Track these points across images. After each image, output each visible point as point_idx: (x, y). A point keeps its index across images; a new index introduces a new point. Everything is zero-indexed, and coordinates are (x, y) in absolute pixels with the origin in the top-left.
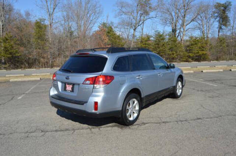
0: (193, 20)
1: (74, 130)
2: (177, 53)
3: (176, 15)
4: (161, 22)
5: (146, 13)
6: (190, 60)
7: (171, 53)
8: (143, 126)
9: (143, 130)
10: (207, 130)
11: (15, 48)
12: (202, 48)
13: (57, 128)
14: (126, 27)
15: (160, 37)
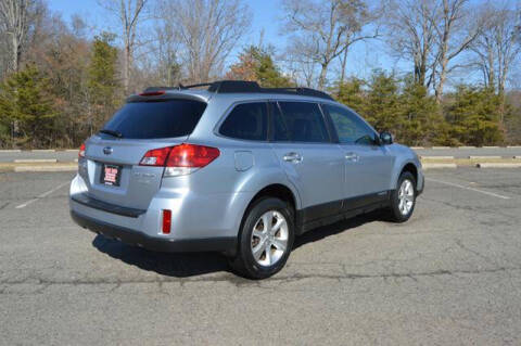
0: (465, 46)
1: (119, 282)
2: (426, 125)
3: (426, 34)
4: (389, 49)
5: (354, 26)
6: (456, 141)
7: (409, 122)
8: (295, 282)
9: (292, 291)
10: (457, 300)
11: (43, 99)
12: (487, 114)
13: (80, 277)
14: (305, 59)
15: (384, 84)
